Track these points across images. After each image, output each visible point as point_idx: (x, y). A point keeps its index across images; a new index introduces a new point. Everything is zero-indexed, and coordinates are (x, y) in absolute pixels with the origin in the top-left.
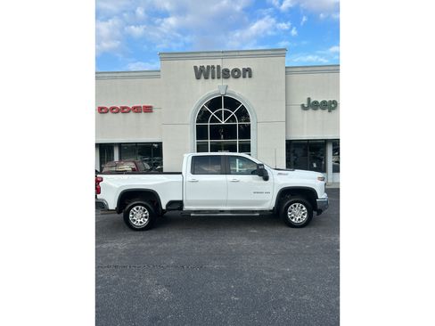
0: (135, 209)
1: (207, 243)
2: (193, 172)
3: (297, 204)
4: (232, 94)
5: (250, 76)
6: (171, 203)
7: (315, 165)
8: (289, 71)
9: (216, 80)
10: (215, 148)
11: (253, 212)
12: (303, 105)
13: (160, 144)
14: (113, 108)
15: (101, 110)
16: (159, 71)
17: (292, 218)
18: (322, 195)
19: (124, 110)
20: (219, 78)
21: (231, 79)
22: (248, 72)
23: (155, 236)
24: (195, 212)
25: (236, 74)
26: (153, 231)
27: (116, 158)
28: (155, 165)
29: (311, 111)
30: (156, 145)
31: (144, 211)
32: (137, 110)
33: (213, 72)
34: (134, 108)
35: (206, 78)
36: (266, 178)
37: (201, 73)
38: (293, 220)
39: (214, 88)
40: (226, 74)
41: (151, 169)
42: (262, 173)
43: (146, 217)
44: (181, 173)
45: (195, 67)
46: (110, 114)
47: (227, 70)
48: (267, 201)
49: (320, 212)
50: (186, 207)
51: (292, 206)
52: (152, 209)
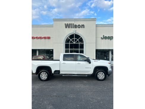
0: (42, 73)
1: (68, 86)
2: (64, 60)
3: (101, 72)
4: (77, 33)
5: (84, 27)
6: (55, 71)
7: (105, 58)
8: (97, 26)
9: (72, 28)
10: (71, 52)
11: (85, 75)
12: (101, 38)
13: (53, 50)
14: (37, 37)
15: (33, 38)
16: (53, 25)
17: (99, 77)
18: (110, 69)
19: (41, 38)
20: (73, 28)
21: (77, 28)
22: (83, 26)
23: (49, 83)
24: (64, 74)
25: (79, 26)
26: (49, 81)
27: (37, 54)
28: (51, 57)
29: (104, 40)
30: (51, 50)
31: (46, 74)
32: (45, 38)
33: (71, 26)
34: (44, 37)
35: (69, 28)
36: (90, 63)
37: (67, 26)
38: (99, 78)
39: (72, 31)
40: (76, 26)
41: (49, 59)
42: (88, 61)
43: (46, 76)
44: (59, 60)
45: (65, 24)
46: (35, 39)
47: (76, 25)
48: (90, 71)
49: (109, 75)
50: (61, 73)
51: (99, 73)
52: (48, 73)
